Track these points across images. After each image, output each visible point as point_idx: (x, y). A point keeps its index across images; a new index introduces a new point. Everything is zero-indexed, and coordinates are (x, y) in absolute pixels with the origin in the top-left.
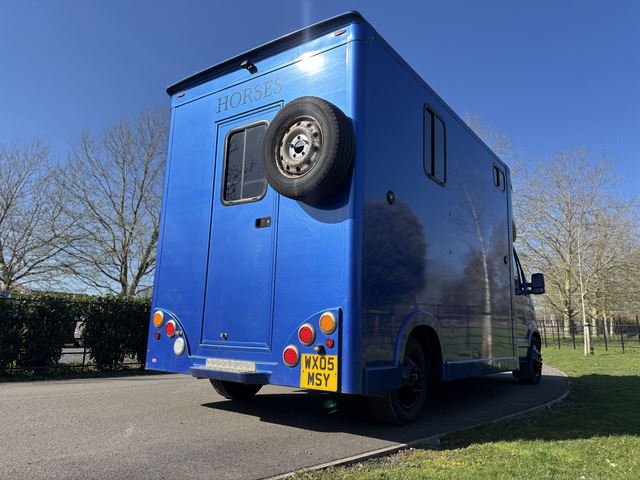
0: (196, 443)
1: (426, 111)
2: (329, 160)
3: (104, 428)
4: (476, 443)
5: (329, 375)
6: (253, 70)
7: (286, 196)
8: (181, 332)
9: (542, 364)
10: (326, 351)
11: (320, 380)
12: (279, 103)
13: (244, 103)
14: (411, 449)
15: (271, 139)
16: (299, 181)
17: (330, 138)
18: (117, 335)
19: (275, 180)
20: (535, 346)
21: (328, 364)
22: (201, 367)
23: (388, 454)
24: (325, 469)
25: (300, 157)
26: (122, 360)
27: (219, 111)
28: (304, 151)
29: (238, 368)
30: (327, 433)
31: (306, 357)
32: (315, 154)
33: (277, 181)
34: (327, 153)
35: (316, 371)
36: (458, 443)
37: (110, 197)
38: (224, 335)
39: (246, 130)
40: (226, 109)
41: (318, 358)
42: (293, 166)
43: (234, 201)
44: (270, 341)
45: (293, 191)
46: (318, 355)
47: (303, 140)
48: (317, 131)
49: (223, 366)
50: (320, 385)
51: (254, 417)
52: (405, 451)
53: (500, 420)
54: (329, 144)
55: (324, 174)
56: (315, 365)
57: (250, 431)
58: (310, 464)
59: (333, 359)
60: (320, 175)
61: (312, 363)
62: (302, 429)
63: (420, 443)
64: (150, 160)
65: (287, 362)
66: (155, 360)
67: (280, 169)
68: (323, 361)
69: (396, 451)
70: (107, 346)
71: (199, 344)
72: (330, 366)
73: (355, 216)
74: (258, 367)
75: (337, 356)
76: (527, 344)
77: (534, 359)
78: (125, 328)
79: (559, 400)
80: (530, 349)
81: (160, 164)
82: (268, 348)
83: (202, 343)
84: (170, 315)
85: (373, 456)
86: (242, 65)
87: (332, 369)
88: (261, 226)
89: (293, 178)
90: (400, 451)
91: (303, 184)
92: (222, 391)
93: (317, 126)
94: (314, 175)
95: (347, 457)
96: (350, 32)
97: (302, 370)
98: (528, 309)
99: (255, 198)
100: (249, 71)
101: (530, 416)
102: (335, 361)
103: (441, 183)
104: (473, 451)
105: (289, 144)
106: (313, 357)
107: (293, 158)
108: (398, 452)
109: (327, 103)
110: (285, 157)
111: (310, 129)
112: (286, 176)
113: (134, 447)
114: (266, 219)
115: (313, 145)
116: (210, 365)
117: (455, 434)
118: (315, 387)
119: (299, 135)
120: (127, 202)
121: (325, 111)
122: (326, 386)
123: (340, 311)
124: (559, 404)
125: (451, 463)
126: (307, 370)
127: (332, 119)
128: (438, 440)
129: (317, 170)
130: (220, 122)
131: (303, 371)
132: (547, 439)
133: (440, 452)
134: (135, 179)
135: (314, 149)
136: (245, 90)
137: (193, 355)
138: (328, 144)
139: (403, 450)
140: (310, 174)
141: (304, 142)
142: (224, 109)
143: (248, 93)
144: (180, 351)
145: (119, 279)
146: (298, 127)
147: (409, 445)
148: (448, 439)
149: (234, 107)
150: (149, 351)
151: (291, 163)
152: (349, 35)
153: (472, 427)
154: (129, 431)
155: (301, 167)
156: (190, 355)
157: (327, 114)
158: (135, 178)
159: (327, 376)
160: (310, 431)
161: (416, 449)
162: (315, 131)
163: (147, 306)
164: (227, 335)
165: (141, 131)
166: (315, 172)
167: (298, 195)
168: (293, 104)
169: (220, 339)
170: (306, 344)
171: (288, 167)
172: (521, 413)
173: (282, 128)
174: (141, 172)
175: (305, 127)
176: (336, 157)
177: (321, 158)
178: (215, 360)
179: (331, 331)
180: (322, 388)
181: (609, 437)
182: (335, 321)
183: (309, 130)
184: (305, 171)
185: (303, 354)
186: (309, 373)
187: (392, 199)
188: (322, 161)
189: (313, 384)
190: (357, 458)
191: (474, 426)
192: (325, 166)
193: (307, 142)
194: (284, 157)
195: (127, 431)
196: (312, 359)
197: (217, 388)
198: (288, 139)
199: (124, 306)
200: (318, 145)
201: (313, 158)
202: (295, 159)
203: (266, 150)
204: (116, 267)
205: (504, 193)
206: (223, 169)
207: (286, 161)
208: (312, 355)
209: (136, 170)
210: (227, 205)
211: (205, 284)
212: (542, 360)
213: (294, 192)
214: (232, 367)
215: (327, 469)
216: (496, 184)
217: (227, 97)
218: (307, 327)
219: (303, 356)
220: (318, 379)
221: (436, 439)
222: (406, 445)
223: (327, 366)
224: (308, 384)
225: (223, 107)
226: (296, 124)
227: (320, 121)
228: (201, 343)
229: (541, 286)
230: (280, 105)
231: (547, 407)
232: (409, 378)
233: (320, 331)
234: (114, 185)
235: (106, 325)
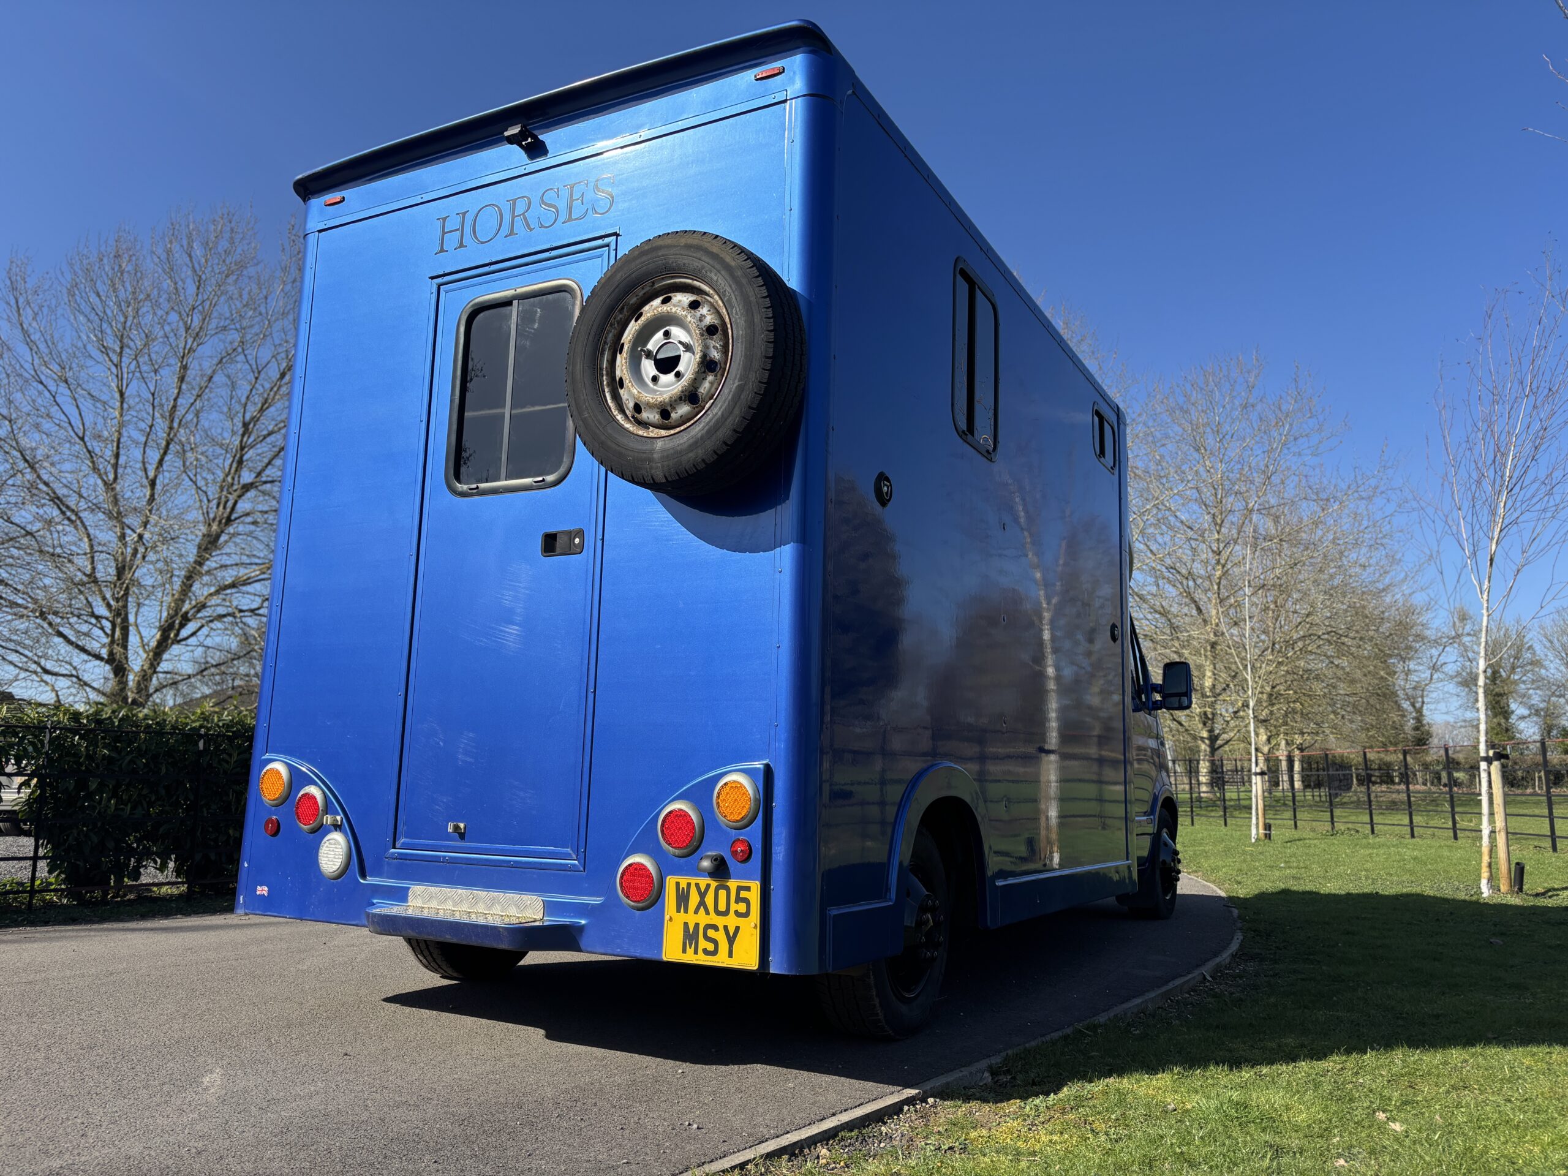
0: (401, 1110)
1: (959, 277)
2: (747, 397)
3: (144, 1076)
4: (1079, 1080)
5: (737, 929)
6: (536, 150)
7: (633, 481)
8: (338, 818)
9: (1179, 872)
10: (731, 869)
11: (715, 942)
12: (607, 240)
13: (512, 233)
14: (931, 1100)
15: (593, 333)
16: (669, 444)
17: (750, 344)
18: (123, 810)
19: (603, 438)
20: (1165, 830)
21: (737, 902)
22: (396, 910)
23: (879, 1117)
24: (742, 1166)
25: (669, 386)
26: (136, 875)
27: (442, 250)
28: (680, 368)
29: (497, 910)
30: (722, 1068)
31: (678, 884)
32: (710, 378)
33: (609, 443)
34: (744, 377)
35: (703, 919)
36: (1033, 1081)
37: (82, 439)
38: (456, 828)
39: (515, 303)
40: (461, 245)
41: (708, 886)
42: (650, 406)
43: (482, 486)
44: (582, 843)
45: (651, 468)
46: (709, 880)
47: (680, 342)
48: (716, 322)
49: (455, 904)
50: (714, 953)
51: (529, 1028)
52: (918, 1107)
53: (1111, 1014)
54: (749, 358)
55: (734, 430)
56: (702, 903)
57: (531, 1070)
58: (705, 1155)
59: (748, 889)
60: (724, 433)
61: (694, 899)
62: (659, 1059)
63: (948, 1083)
64: (195, 344)
65: (628, 897)
66: (266, 889)
67: (615, 412)
68: (722, 893)
69: (895, 1110)
70: (95, 839)
71: (388, 850)
72: (742, 907)
73: (804, 538)
74: (549, 908)
75: (758, 883)
76: (1152, 825)
77: (1164, 862)
78: (145, 792)
79: (1225, 956)
80: (1156, 838)
81: (222, 359)
82: (576, 862)
83: (397, 845)
84: (304, 769)
85: (849, 1126)
86: (506, 134)
87: (746, 915)
88: (558, 551)
89: (651, 435)
90: (906, 1108)
91: (678, 453)
92: (434, 960)
93: (716, 309)
94: (708, 432)
95: (788, 1132)
96: (794, 73)
97: (667, 917)
98: (1152, 743)
99: (541, 479)
100: (523, 152)
101: (1171, 1000)
102: (754, 895)
103: (988, 451)
104: (1080, 1101)
105: (642, 350)
106: (697, 885)
107: (651, 384)
108: (901, 1110)
109: (743, 250)
110: (630, 382)
111: (698, 314)
112: (631, 429)
113: (240, 1129)
114: (571, 535)
115: (704, 356)
116: (419, 903)
117: (1023, 1056)
118: (701, 959)
119: (667, 328)
120: (132, 455)
121: (739, 273)
122: (731, 955)
123: (768, 771)
124: (1226, 968)
125: (1037, 1137)
126: (682, 917)
127: (757, 292)
128: (986, 1074)
129: (717, 422)
130: (443, 279)
131: (671, 919)
132: (1235, 1063)
133: (998, 1105)
134: (153, 395)
135: (707, 365)
136: (515, 201)
137: (370, 876)
138: (746, 355)
139: (914, 1105)
140: (697, 430)
141: (679, 345)
142: (457, 244)
143: (520, 208)
144: (335, 868)
145: (104, 653)
146: (666, 308)
147: (924, 1092)
148: (1008, 1072)
149: (482, 243)
150: (246, 865)
151: (647, 397)
152: (792, 81)
153: (1055, 1035)
154: (213, 1079)
155: (674, 409)
156: (364, 876)
157: (744, 281)
158: (152, 391)
159: (731, 932)
160: (678, 1063)
161: (941, 1099)
162: (709, 319)
163: (206, 734)
164: (465, 828)
165: (171, 270)
166: (711, 424)
167: (664, 481)
168: (649, 248)
169: (448, 837)
170: (677, 852)
171: (637, 408)
172: (1152, 995)
173: (622, 308)
174: (169, 377)
175: (683, 308)
176: (766, 388)
177: (726, 391)
178: (433, 889)
179: (745, 821)
180: (722, 960)
181: (1366, 1053)
182: (755, 797)
183: (694, 317)
184: (684, 420)
185: (669, 877)
186: (686, 924)
187: (887, 493)
188: (730, 397)
189: (696, 952)
190: (814, 1133)
191: (1059, 1034)
192: (737, 411)
193: (688, 348)
194: (626, 382)
195: (206, 1080)
196: (693, 889)
197: (422, 953)
198: (637, 335)
199: (142, 736)
200: (717, 357)
201: (705, 388)
202: (655, 387)
203: (579, 360)
204: (98, 625)
205: (1113, 474)
206: (452, 401)
207: (630, 393)
208: (693, 881)
209: (156, 371)
210: (463, 494)
211: (403, 696)
212: (1179, 861)
213: (653, 471)
214: (481, 908)
215: (749, 1167)
216: (1098, 452)
217: (464, 214)
218: (680, 810)
219: (671, 882)
220: (706, 938)
221: (980, 1071)
222: (917, 1091)
223: (734, 907)
224: (684, 951)
225: (452, 240)
226: (659, 301)
227: (725, 295)
228: (394, 847)
229: (1184, 690)
230: (608, 245)
231: (1204, 976)
232: (914, 925)
233: (715, 821)
234: (92, 407)
235: (93, 785)
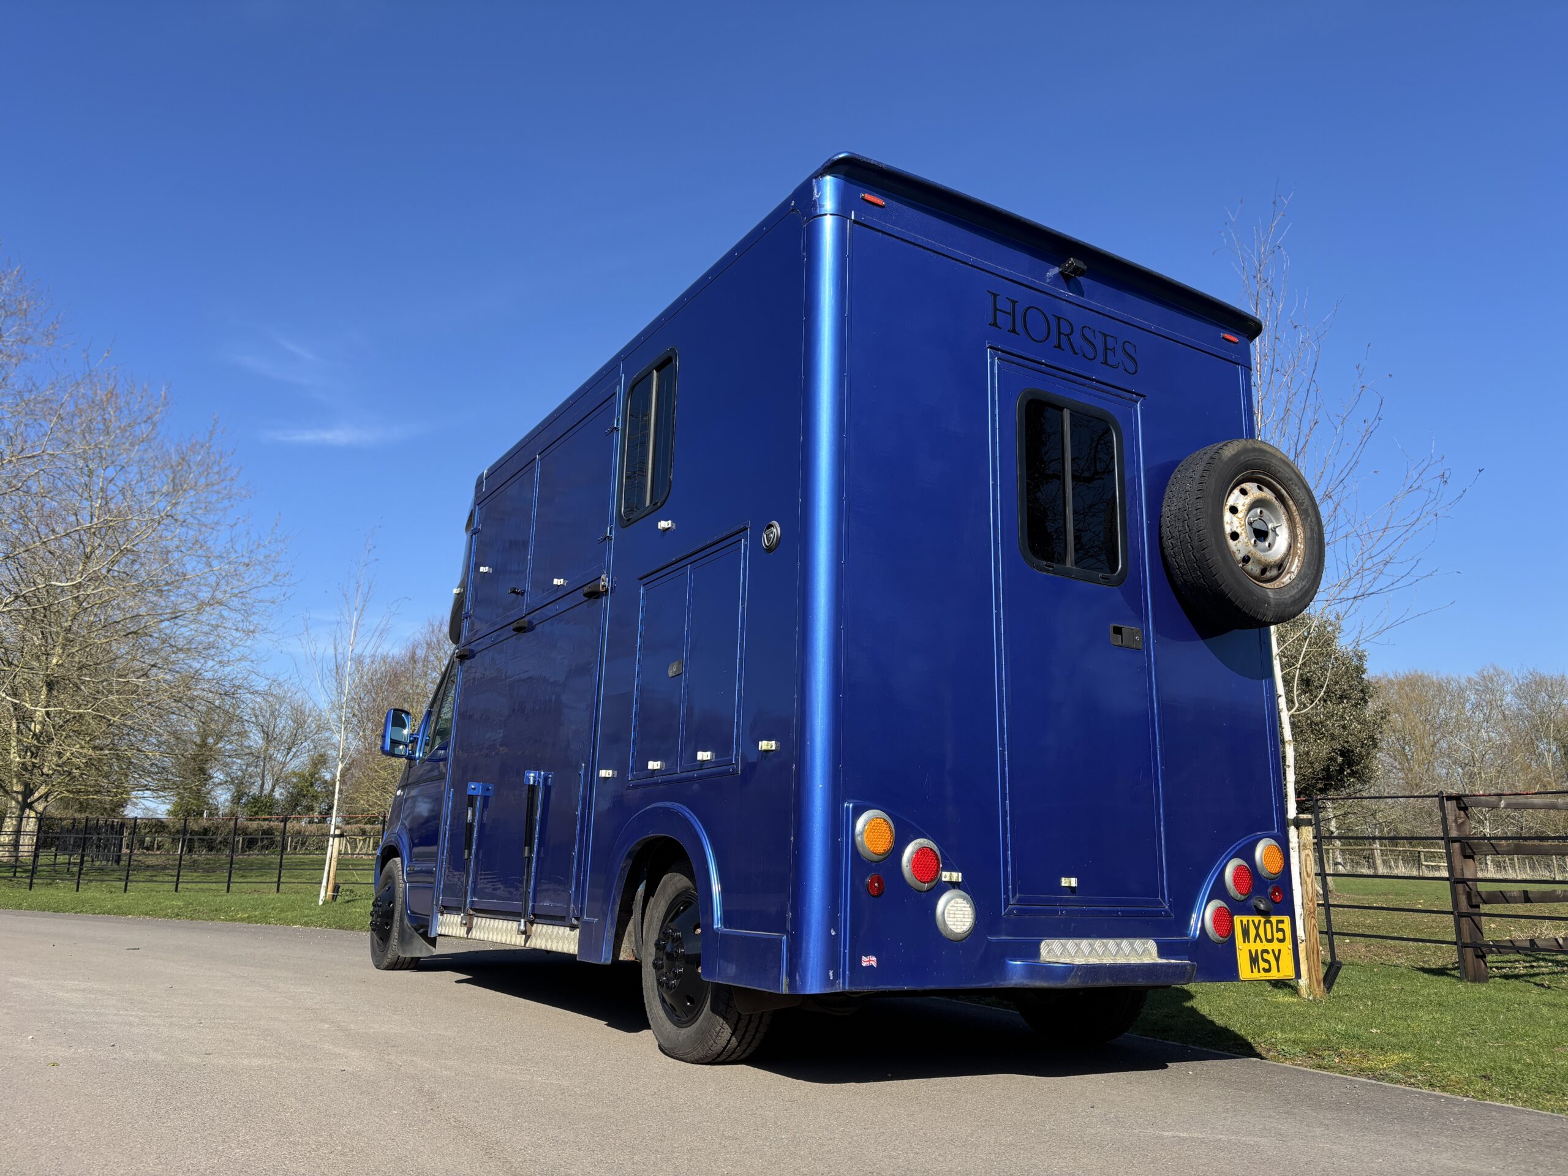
5: (1280, 951)
8: (956, 874)
13: (1059, 346)
16: (1277, 596)
21: (1277, 932)
25: (1265, 551)
27: (997, 326)
28: (1270, 541)
31: (1241, 921)
35: (1259, 946)
40: (1014, 331)
41: (1260, 921)
42: (1259, 562)
46: (1260, 917)
56: (1257, 935)
59: (1282, 922)
61: (1252, 932)
68: (1268, 925)
71: (1005, 906)
72: (1280, 935)
75: (1288, 917)
82: (1167, 909)
87: (1283, 940)
88: (1124, 643)
97: (1238, 947)
102: (1287, 926)
106: (1253, 921)
114: (1133, 632)
118: (1261, 976)
119: (1262, 509)
122: (1279, 971)
126: (1247, 946)
130: (1000, 354)
131: (1241, 948)
142: (1010, 329)
144: (966, 928)
146: (1261, 494)
149: (1033, 339)
155: (1270, 570)
159: (1277, 954)
171: (1246, 559)
179: (1280, 874)
180: (1274, 975)
185: (1235, 917)
186: (1250, 951)
189: (1259, 972)
196: (1252, 925)
207: (1245, 547)
208: (1251, 918)
217: (1011, 301)
218: (1242, 865)
219: (1237, 919)
220: (1264, 961)
223: (1275, 935)
224: (1252, 972)
233: (1257, 873)
